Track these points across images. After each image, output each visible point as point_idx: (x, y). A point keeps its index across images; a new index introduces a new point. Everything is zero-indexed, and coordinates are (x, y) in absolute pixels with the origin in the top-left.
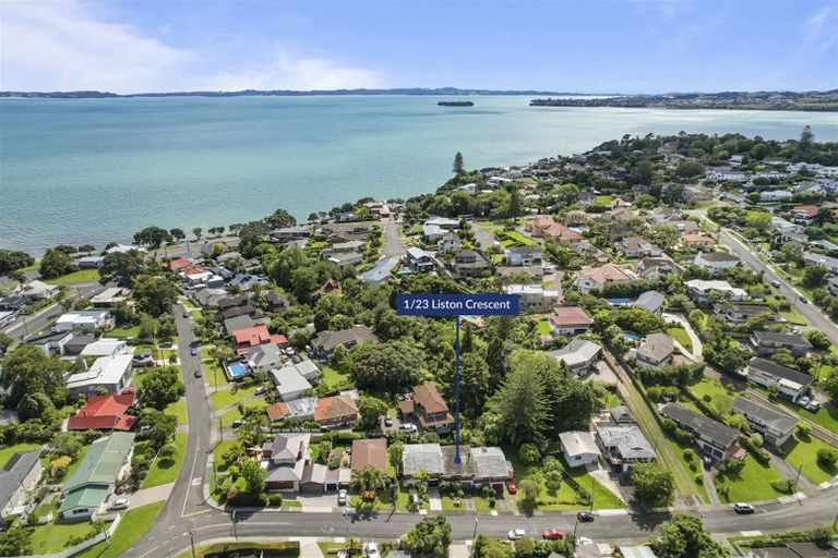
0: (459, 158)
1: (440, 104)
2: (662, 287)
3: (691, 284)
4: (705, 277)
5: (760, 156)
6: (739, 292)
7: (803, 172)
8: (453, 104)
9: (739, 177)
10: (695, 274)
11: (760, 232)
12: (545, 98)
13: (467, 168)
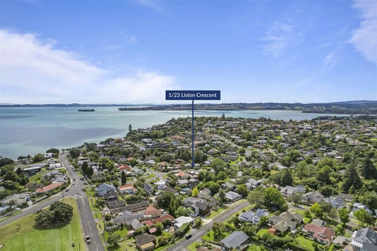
0: (130, 126)
1: (79, 111)
2: (208, 143)
3: (213, 142)
4: (215, 141)
5: (214, 120)
6: (222, 143)
7: (225, 123)
8: (85, 111)
9: (212, 125)
10: (213, 140)
11: (221, 134)
12: (124, 107)
13: (133, 129)
